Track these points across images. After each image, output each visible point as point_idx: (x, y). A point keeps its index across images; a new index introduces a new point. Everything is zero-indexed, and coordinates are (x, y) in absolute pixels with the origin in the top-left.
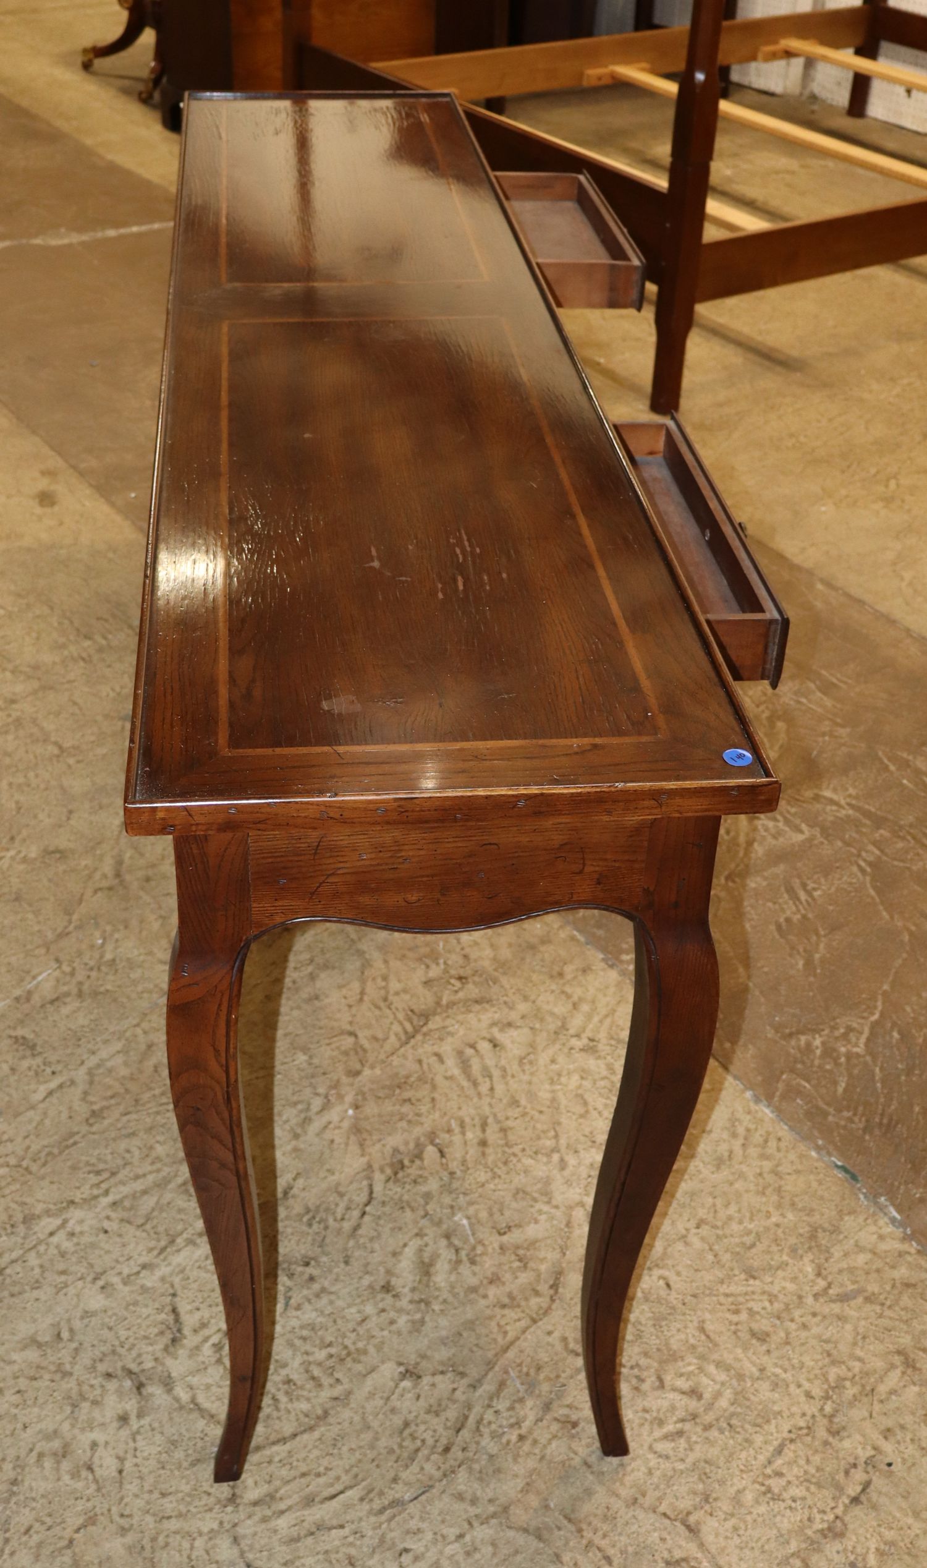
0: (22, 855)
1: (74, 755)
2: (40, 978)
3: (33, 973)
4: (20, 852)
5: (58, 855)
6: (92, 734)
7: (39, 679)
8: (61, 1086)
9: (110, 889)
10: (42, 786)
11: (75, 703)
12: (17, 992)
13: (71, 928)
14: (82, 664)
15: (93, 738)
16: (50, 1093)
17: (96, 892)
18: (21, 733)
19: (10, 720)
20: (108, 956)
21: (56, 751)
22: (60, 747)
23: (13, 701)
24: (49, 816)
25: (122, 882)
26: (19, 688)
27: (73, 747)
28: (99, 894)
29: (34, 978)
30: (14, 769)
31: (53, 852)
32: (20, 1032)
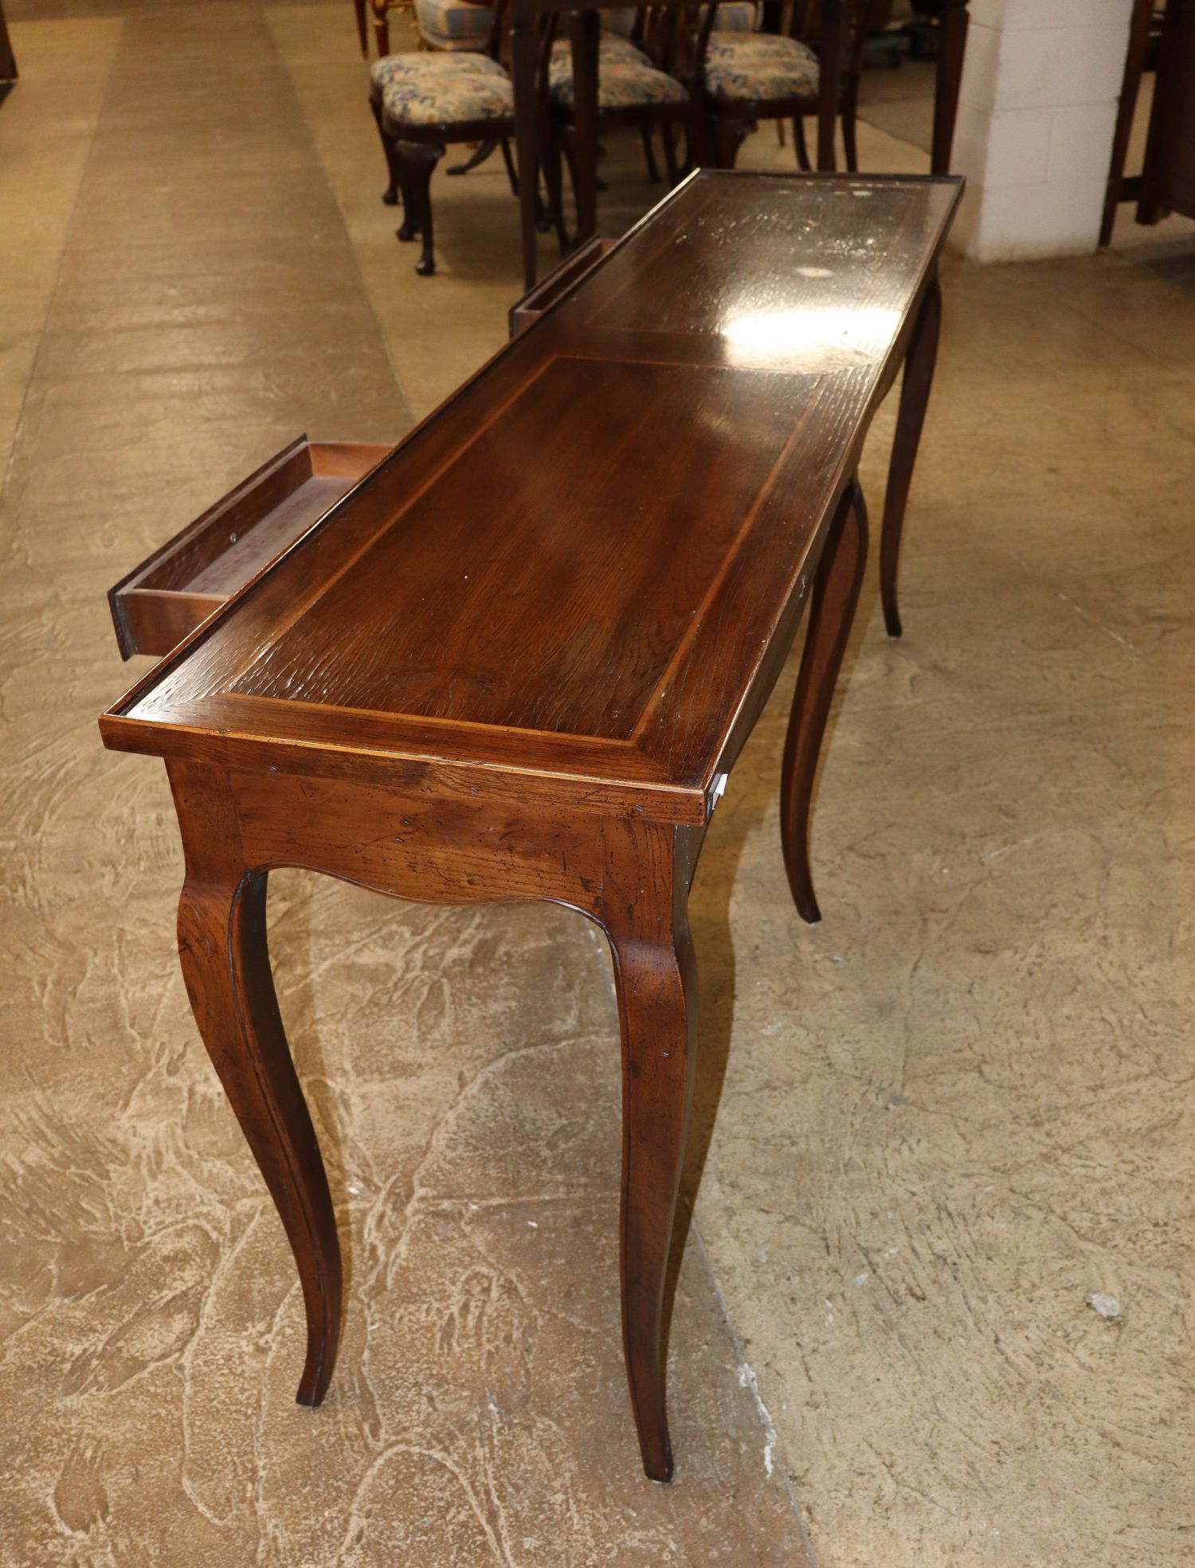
0: (1019, 956)
1: (965, 1060)
2: (996, 853)
3: (1002, 859)
4: (1022, 959)
5: (983, 948)
6: (942, 1085)
7: (1012, 1190)
8: (978, 786)
9: (933, 910)
10: (1001, 1029)
11: (963, 1136)
12: (1016, 847)
13: (970, 886)
14: (951, 1206)
15: (942, 1078)
16: (986, 784)
17: (946, 911)
18: (1031, 1105)
19: (1047, 1127)
20: (938, 859)
21: (986, 1068)
22: (981, 1072)
23: (1046, 1157)
24: (992, 992)
25: (922, 914)
26: (1040, 1179)
27: (966, 1071)
28: (943, 908)
29: (1001, 855)
30: (1035, 1055)
31: (987, 952)
32: (1011, 821)
